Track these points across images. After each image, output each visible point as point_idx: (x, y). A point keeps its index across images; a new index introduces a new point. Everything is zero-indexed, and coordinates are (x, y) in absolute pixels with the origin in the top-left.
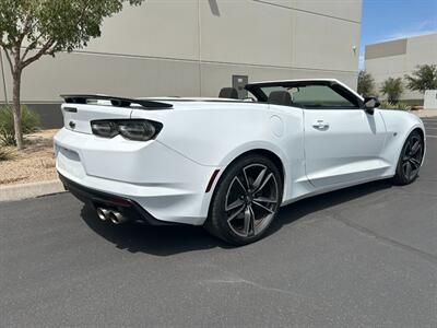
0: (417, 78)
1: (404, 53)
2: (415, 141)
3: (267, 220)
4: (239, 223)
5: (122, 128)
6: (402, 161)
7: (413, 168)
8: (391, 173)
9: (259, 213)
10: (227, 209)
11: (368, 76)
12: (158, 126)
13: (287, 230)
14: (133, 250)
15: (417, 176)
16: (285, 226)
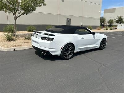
0: (117, 20)
1: (115, 12)
2: (104, 40)
3: (71, 55)
4: (66, 56)
5: (47, 39)
6: (101, 45)
7: (104, 46)
8: (98, 47)
9: (70, 54)
10: (64, 53)
11: (105, 18)
12: (53, 39)
13: (75, 58)
14: (47, 60)
15: (105, 48)
16: (75, 57)
